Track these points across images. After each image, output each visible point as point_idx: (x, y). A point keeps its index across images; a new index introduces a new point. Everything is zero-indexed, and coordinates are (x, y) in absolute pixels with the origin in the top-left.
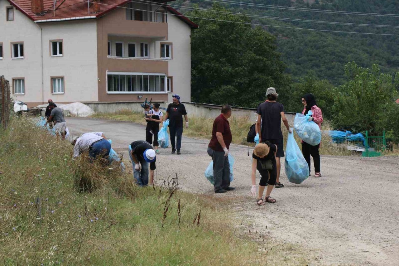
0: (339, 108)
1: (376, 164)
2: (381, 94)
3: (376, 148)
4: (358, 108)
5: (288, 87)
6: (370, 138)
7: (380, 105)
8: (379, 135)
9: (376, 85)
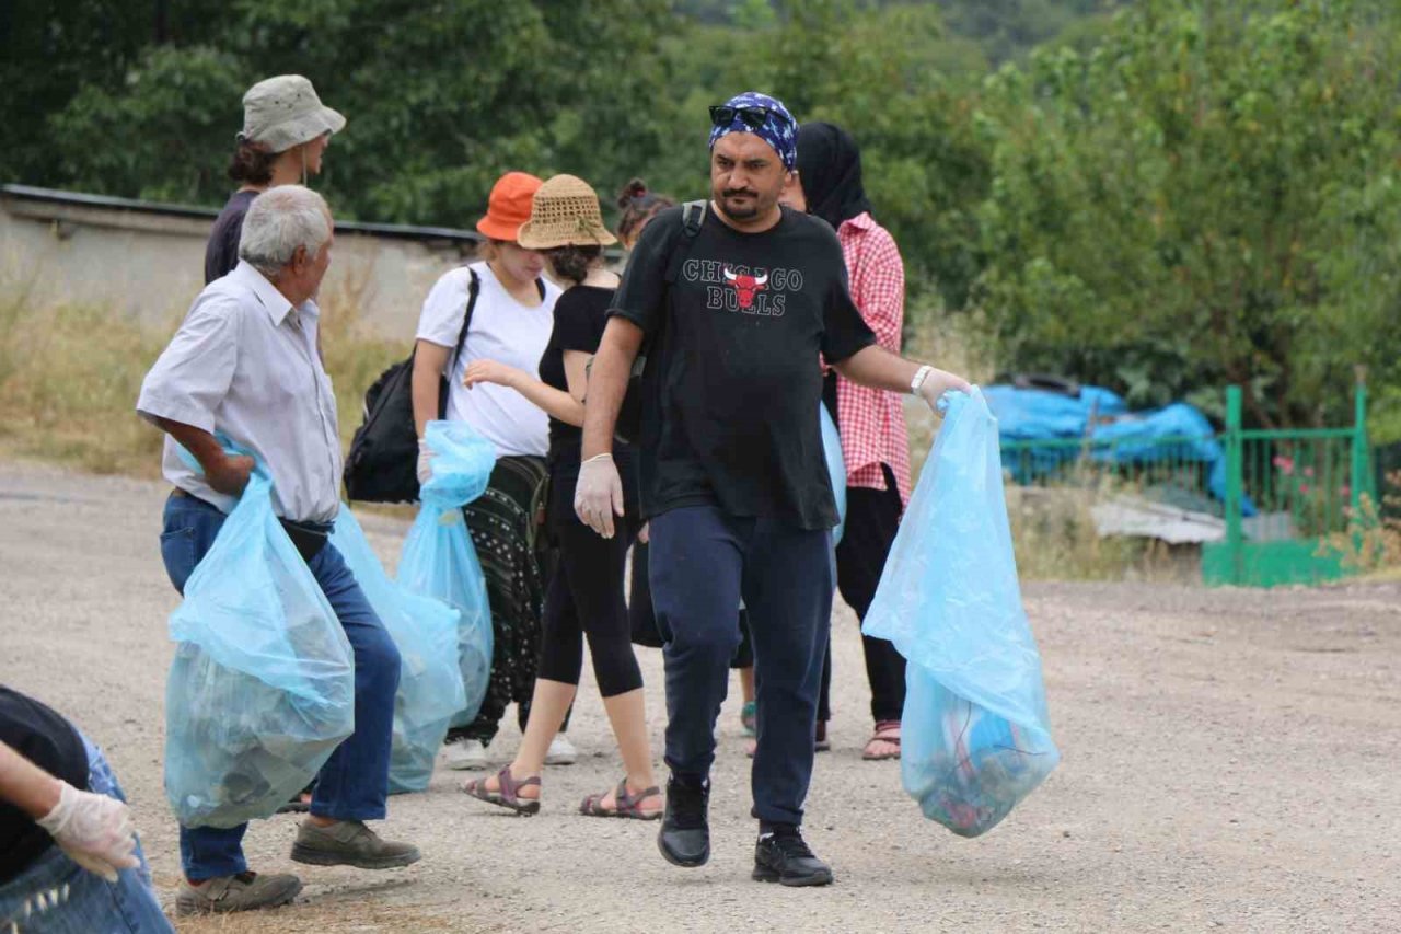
0: (1029, 218)
1: (1318, 642)
2: (1342, 108)
3: (1306, 513)
4: (1172, 217)
5: (647, 66)
6: (1260, 442)
7: (1332, 194)
8: (1326, 417)
9: (1302, 44)
